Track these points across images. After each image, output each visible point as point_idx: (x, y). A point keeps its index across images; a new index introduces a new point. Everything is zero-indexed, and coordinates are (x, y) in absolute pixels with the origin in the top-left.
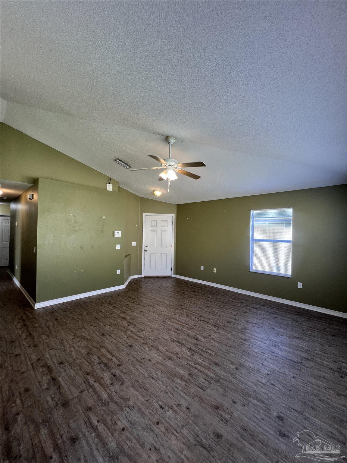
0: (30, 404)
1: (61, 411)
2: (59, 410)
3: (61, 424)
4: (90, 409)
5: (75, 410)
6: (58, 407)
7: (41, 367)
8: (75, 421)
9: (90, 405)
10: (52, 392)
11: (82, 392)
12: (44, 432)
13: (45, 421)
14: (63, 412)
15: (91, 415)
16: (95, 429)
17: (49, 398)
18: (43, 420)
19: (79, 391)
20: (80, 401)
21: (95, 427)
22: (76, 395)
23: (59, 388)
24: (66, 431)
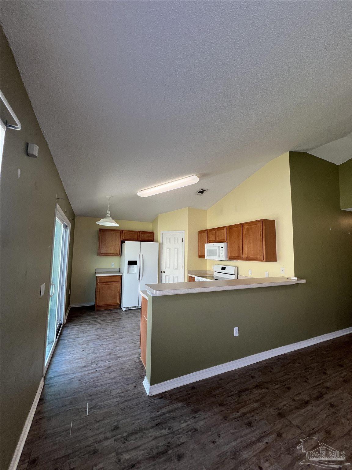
0: (276, 393)
1: (274, 413)
2: (274, 411)
3: (262, 415)
4: (279, 435)
5: (276, 423)
6: (277, 410)
7: (319, 391)
8: (265, 423)
9: (284, 435)
10: (292, 403)
11: (298, 427)
12: (256, 405)
13: (264, 405)
14: (272, 415)
15: (273, 436)
16: (259, 440)
17: (284, 403)
18: (264, 403)
19: (298, 424)
20: (287, 426)
21: (261, 440)
22: (293, 422)
23: (297, 408)
24: (256, 418)
